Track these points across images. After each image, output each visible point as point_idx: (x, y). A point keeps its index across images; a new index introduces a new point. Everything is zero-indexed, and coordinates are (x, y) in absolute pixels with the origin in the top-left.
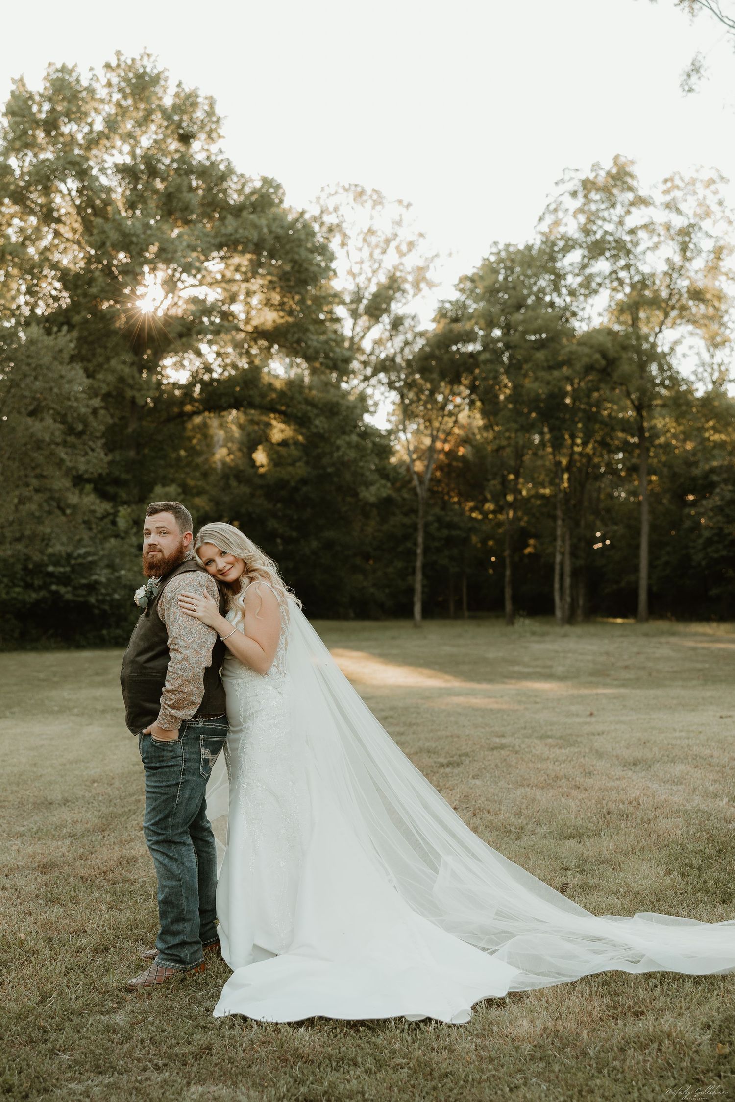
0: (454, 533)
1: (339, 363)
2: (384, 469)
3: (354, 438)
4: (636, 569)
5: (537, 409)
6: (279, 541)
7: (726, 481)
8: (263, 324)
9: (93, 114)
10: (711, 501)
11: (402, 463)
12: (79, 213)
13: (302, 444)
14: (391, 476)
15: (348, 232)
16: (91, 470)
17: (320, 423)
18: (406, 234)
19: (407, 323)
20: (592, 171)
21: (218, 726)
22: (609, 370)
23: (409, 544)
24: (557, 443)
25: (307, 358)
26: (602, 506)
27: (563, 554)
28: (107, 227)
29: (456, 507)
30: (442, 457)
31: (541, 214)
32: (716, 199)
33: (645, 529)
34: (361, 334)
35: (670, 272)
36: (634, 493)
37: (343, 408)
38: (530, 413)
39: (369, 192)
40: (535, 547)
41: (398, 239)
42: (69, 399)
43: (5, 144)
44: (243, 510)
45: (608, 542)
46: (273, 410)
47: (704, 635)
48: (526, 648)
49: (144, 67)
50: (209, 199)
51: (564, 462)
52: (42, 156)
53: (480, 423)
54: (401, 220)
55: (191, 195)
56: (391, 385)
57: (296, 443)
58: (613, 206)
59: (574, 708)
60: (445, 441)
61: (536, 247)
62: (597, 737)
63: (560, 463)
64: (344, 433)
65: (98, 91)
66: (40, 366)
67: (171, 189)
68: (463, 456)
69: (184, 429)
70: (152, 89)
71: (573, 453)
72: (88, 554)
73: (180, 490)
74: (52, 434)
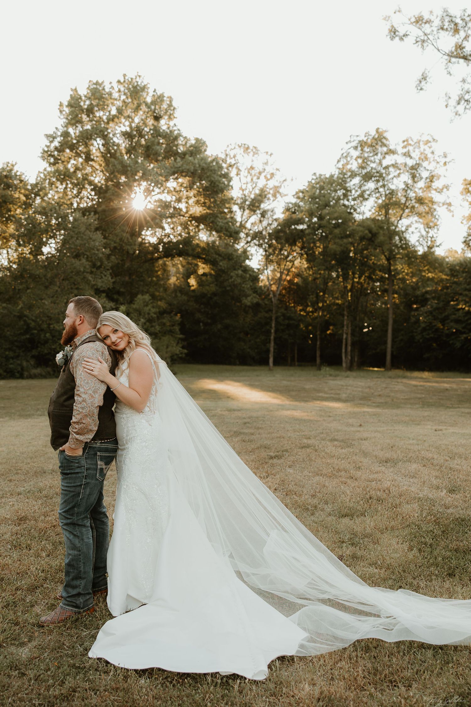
0: (291, 322)
1: (233, 234)
2: (255, 288)
3: (240, 272)
4: (385, 343)
5: (335, 258)
6: (201, 324)
7: (434, 298)
8: (195, 213)
9: (110, 105)
10: (426, 308)
11: (265, 286)
12: (103, 156)
13: (214, 275)
14: (258, 292)
15: (240, 168)
16: (104, 286)
17: (223, 264)
18: (269, 169)
19: (269, 213)
20: (365, 136)
21: (110, 446)
22: (373, 239)
23: (268, 327)
24: (346, 277)
25: (217, 231)
26: (368, 309)
27: (347, 334)
28: (116, 162)
29: (293, 309)
30: (285, 283)
31: (339, 158)
32: (431, 150)
33: (391, 322)
34: (246, 220)
35: (406, 188)
36: (386, 303)
37: (235, 257)
38: (332, 261)
39: (251, 147)
40: (333, 330)
41: (266, 172)
42: (93, 249)
43: (67, 121)
44: (183, 308)
45: (371, 328)
46: (199, 257)
47: (422, 378)
48: (326, 383)
49: (137, 82)
50: (168, 149)
51: (349, 287)
52: (85, 128)
53: (306, 266)
54: (267, 162)
55: (158, 147)
56: (260, 245)
57: (211, 274)
58: (377, 154)
59: (350, 421)
60: (287, 275)
61: (336, 176)
62: (364, 441)
63: (347, 287)
64: (235, 269)
65: (114, 95)
66: (80, 232)
67: (149, 144)
68: (297, 283)
69: (154, 266)
70: (141, 93)
71: (353, 282)
73: (150, 298)
74: (85, 267)
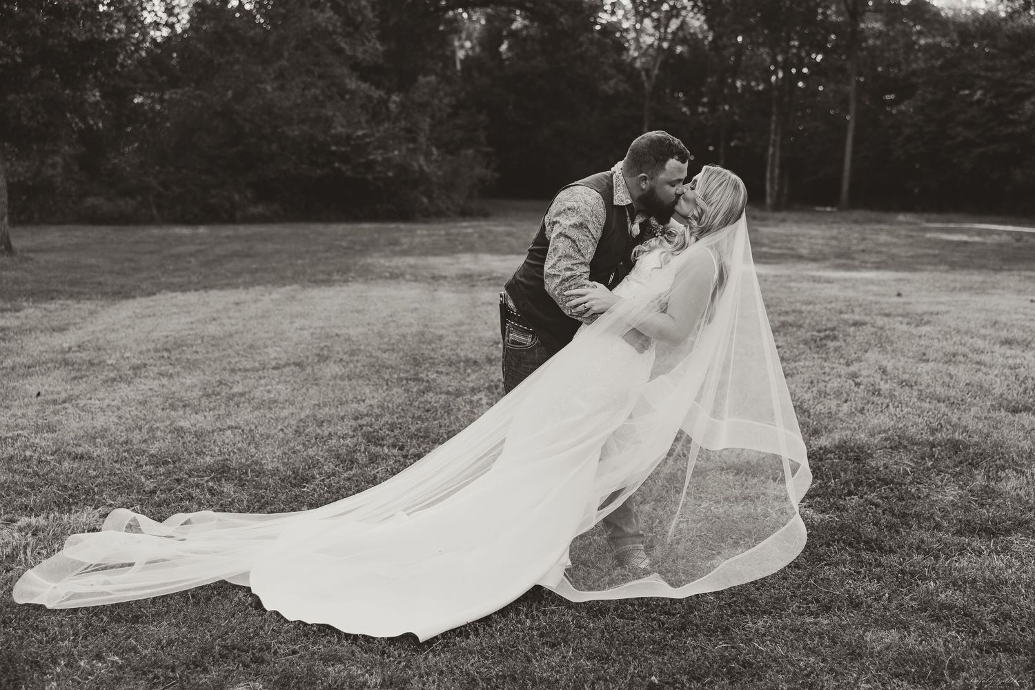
2: (620, 64)
7: (926, 84)
10: (912, 101)
13: (546, 40)
14: (626, 71)
16: (368, 59)
17: (564, 21)
27: (774, 147)
68: (680, 54)
72: (365, 136)
74: (334, 25)
